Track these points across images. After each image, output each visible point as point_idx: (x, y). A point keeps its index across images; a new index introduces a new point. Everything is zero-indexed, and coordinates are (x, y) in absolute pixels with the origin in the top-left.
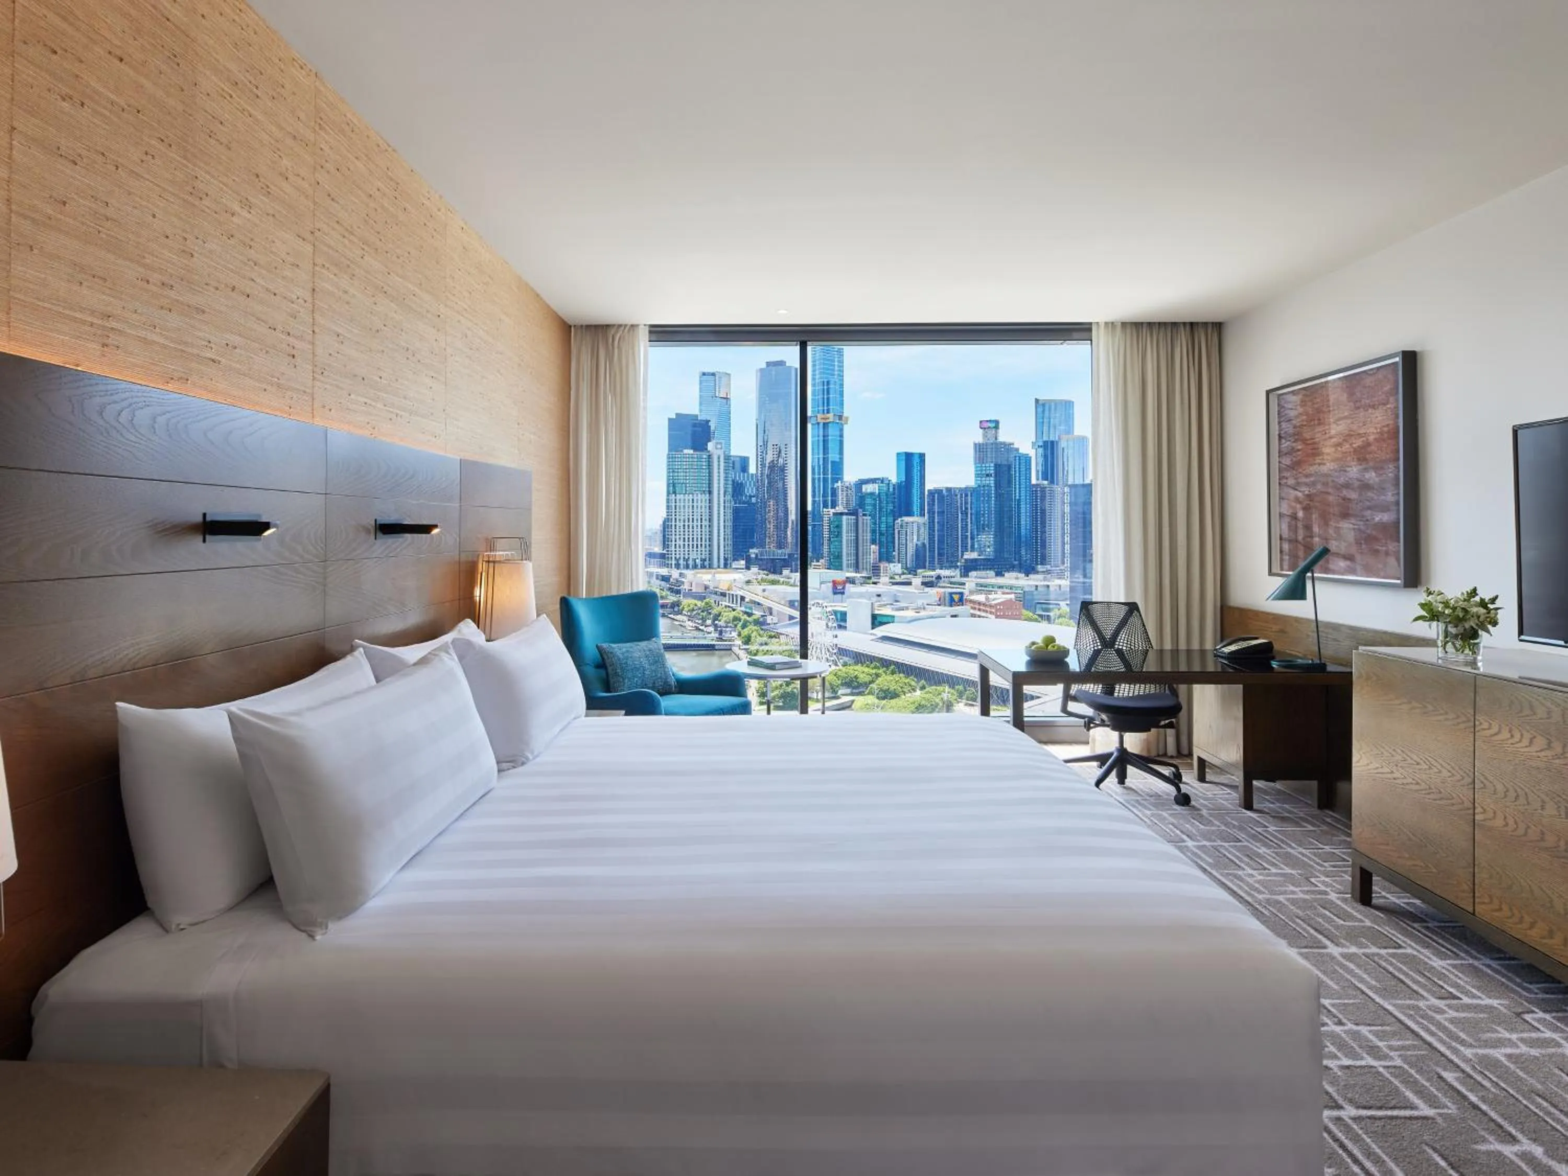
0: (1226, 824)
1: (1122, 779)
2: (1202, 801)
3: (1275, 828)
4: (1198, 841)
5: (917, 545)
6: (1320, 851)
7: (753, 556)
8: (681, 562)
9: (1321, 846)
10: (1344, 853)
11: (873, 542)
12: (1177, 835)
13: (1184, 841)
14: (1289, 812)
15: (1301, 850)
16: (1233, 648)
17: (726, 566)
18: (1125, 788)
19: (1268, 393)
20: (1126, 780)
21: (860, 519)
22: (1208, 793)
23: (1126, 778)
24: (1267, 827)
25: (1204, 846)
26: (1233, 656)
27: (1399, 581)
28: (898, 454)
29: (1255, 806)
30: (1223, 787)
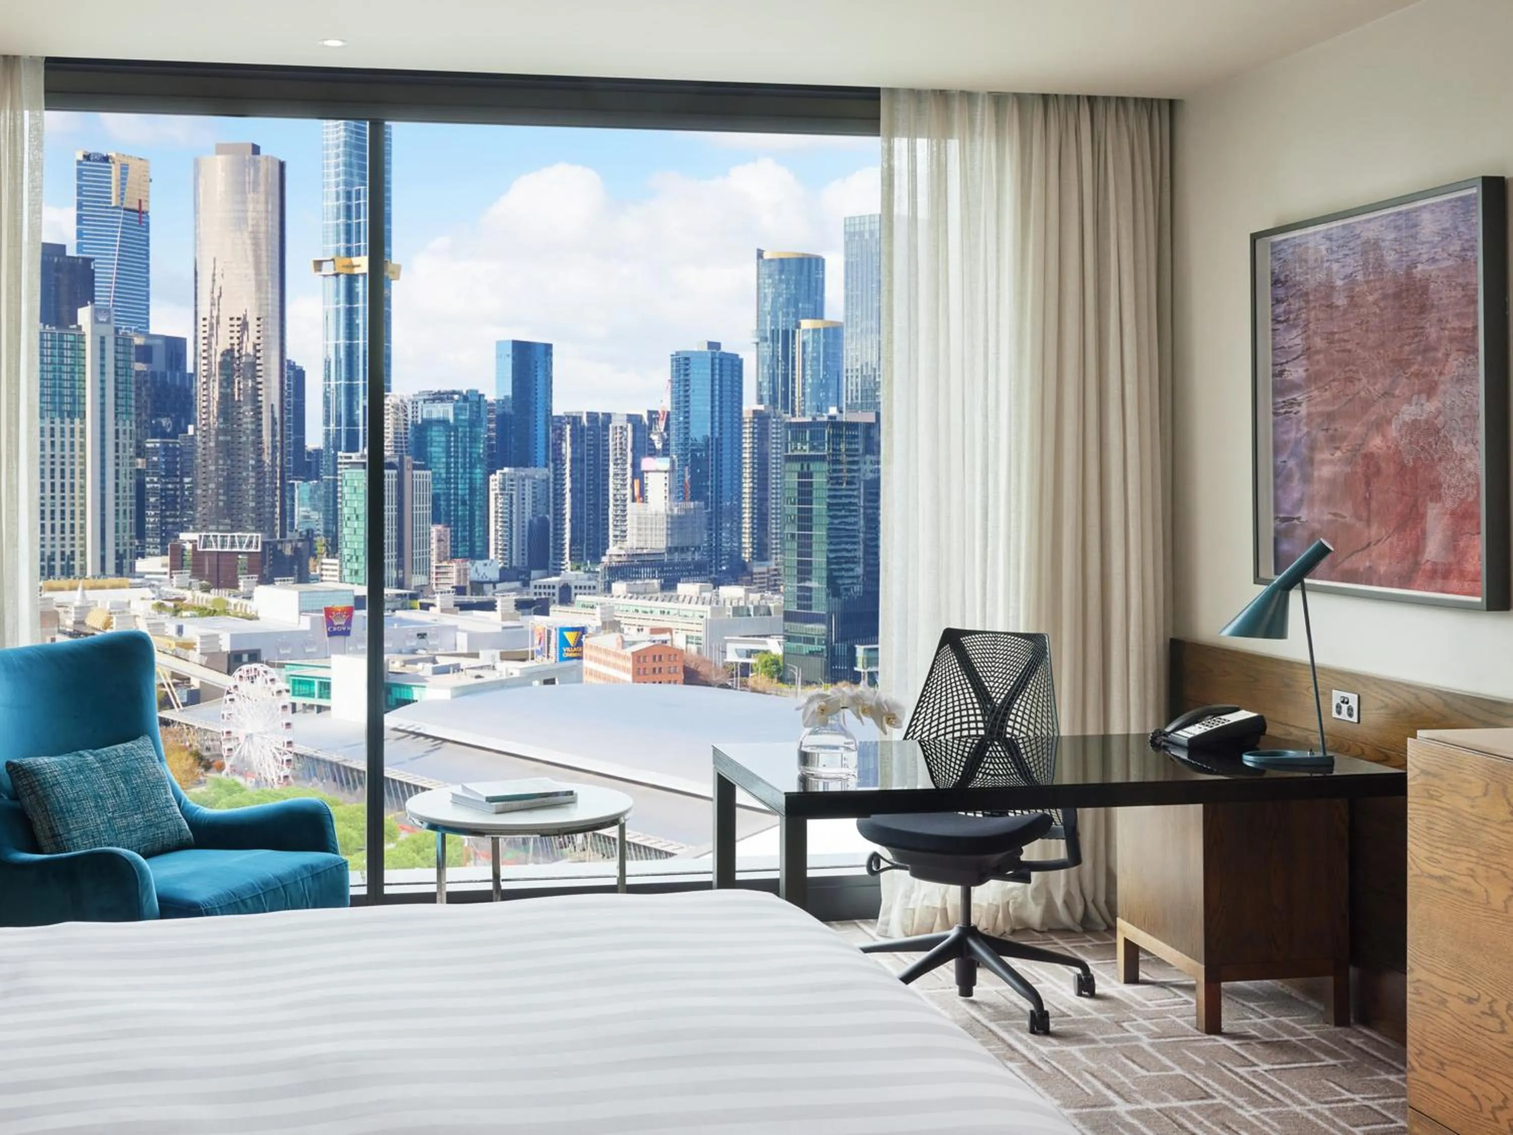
0: (1181, 1061)
1: (966, 984)
2: (1141, 1021)
3: (1267, 1067)
4: (1138, 1102)
5: (530, 522)
6: (1349, 1104)
7: (189, 546)
8: (58, 563)
9: (1351, 1096)
10: (1384, 1106)
11: (436, 520)
12: (1097, 1092)
13: (1112, 1104)
14: (1291, 1031)
15: (1314, 1105)
16: (1196, 730)
17: (119, 571)
18: (973, 1002)
19: (1255, 238)
20: (975, 988)
21: (407, 475)
22: (1149, 1003)
23: (974, 983)
24: (1255, 1065)
25: (1148, 1111)
26: (1195, 745)
27: (1479, 599)
28: (499, 343)
29: (1225, 1027)
30: (1175, 990)
